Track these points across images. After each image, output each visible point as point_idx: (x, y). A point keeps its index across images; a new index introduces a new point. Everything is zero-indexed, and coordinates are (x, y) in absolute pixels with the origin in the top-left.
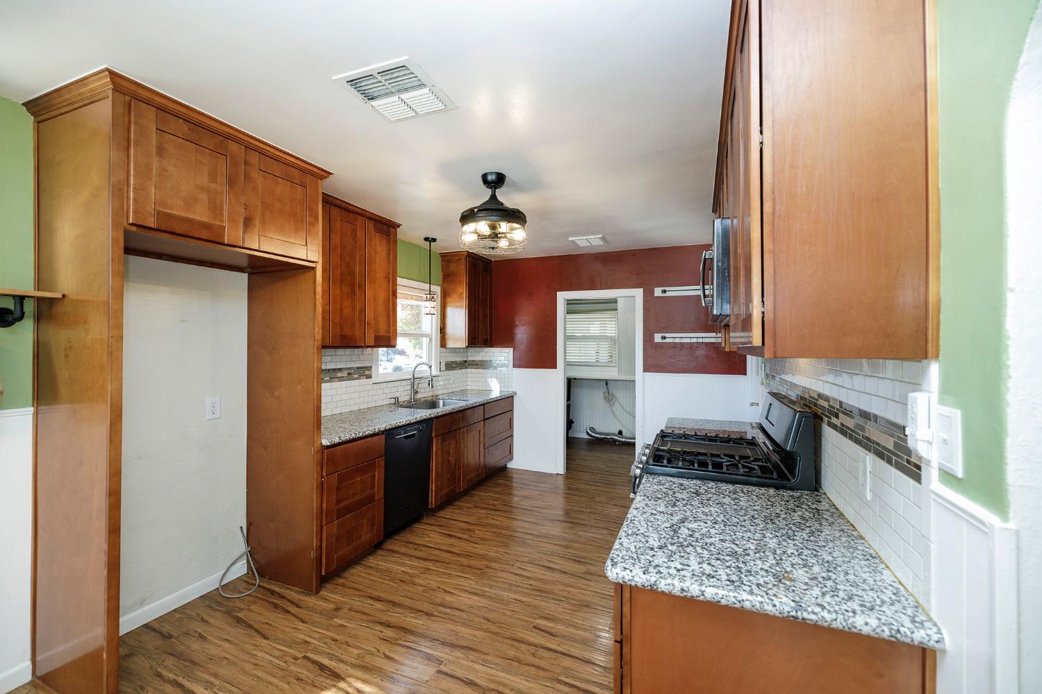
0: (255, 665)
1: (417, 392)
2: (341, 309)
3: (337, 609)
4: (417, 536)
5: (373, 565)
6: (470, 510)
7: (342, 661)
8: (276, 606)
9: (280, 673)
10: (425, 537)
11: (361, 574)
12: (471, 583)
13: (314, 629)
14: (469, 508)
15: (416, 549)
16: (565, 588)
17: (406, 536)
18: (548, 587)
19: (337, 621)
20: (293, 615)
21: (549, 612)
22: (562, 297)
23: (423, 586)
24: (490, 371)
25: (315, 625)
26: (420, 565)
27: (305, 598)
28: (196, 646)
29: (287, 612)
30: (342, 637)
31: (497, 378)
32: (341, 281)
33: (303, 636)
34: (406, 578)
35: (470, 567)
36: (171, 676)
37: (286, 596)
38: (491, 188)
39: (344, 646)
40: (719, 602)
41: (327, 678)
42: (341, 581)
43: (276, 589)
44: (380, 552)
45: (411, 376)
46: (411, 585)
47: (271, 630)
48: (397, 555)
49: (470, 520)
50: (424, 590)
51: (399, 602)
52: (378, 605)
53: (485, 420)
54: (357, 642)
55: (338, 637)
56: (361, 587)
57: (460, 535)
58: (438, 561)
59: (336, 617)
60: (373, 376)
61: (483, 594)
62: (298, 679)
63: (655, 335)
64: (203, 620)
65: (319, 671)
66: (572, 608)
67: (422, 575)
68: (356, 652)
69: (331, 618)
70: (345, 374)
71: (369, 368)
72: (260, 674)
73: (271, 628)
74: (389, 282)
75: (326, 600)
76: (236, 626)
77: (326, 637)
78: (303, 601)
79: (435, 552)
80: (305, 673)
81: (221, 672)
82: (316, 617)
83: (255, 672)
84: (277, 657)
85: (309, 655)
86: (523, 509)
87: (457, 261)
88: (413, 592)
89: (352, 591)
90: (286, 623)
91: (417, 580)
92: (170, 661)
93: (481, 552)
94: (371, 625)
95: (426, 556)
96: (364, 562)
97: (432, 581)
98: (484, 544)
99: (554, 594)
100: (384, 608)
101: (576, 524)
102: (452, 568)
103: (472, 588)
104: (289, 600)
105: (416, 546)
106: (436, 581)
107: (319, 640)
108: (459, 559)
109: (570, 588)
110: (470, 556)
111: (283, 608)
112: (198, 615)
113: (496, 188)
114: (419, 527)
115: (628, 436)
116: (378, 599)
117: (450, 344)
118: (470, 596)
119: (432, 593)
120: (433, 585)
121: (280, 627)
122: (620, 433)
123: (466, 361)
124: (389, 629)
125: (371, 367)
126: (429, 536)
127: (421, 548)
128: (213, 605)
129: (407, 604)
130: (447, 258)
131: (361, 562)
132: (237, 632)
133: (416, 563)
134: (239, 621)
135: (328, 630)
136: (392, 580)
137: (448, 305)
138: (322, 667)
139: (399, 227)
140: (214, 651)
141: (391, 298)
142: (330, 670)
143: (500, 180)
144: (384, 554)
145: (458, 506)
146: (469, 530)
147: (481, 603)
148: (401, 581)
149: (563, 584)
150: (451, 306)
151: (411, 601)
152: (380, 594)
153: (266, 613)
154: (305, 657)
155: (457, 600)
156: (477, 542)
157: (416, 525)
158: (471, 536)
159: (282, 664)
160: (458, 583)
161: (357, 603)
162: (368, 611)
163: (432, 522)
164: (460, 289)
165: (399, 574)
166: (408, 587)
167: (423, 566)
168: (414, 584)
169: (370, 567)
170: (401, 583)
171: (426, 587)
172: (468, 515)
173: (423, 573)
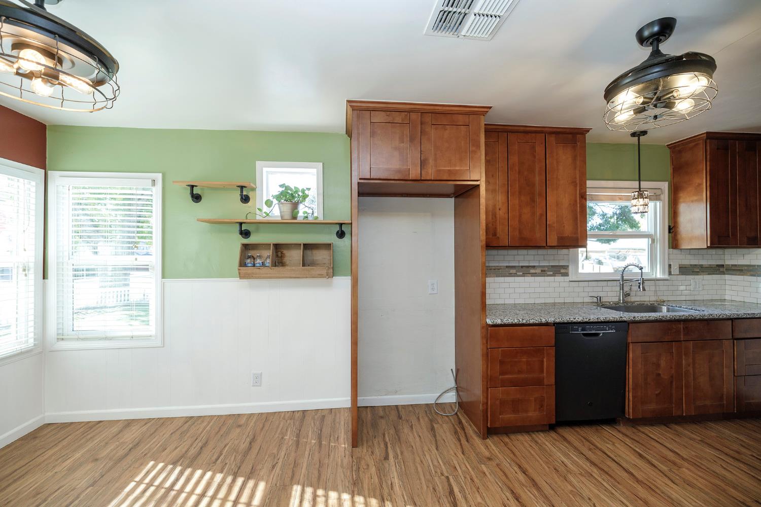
0: (422, 462)
1: (627, 295)
2: (520, 216)
3: (490, 459)
4: (600, 437)
5: (539, 441)
6: (692, 442)
7: (466, 499)
8: (456, 432)
9: (428, 477)
10: (609, 444)
11: (525, 444)
13: (466, 462)
14: (692, 439)
15: (590, 450)
17: (589, 432)
19: (484, 468)
20: (461, 444)
23: (575, 488)
25: (468, 460)
26: (584, 466)
27: (475, 438)
28: (406, 430)
29: (459, 440)
30: (478, 481)
32: (520, 193)
33: (456, 462)
34: (562, 469)
36: (387, 440)
37: (466, 429)
38: (651, 44)
39: (474, 489)
41: (449, 502)
42: (506, 440)
43: (464, 421)
44: (553, 434)
46: (562, 479)
47: (443, 446)
48: (567, 445)
49: (684, 453)
50: (572, 491)
51: (540, 486)
52: (521, 477)
53: (735, 339)
54: (486, 493)
55: (475, 480)
56: (517, 453)
57: (656, 462)
58: (607, 473)
59: (485, 464)
60: (570, 274)
62: (434, 489)
64: (418, 418)
65: (448, 493)
67: (580, 476)
68: (479, 500)
69: (481, 462)
70: (538, 271)
71: (566, 267)
72: (420, 469)
73: (444, 445)
74: (576, 186)
75: (487, 447)
76: (429, 432)
77: (469, 473)
78: (473, 439)
79: (610, 463)
80: (440, 488)
81: (406, 453)
82: (473, 455)
83: (418, 466)
84: (434, 465)
85: (451, 478)
87: (692, 148)
88: (560, 487)
89: (508, 452)
90: (453, 446)
91: (572, 478)
92: (392, 431)
94: (505, 488)
95: (597, 461)
96: (534, 436)
98: (685, 489)
100: (523, 481)
102: (619, 489)
104: (465, 433)
105: (592, 446)
106: (591, 491)
107: (463, 472)
108: (636, 485)
110: (656, 492)
111: (459, 436)
112: (419, 414)
114: (607, 430)
116: (524, 472)
117: (686, 244)
119: (578, 499)
120: (586, 493)
121: (449, 447)
124: (516, 501)
125: (568, 266)
126: (614, 444)
127: (597, 451)
128: (428, 412)
129: (545, 492)
130: (677, 149)
131: (531, 433)
132: (427, 435)
133: (582, 462)
134: (433, 429)
135: (473, 469)
136: (547, 463)
137: (681, 200)
138: (451, 492)
139: (588, 131)
140: (411, 439)
141: (578, 201)
142: (455, 498)
143: (666, 26)
144: (556, 437)
146: (674, 463)
148: (556, 469)
150: (684, 202)
151: (552, 492)
152: (528, 468)
153: (448, 434)
154: (447, 478)
156: (676, 481)
158: (670, 470)
159: (433, 472)
161: (506, 464)
162: (510, 476)
163: (628, 433)
164: (697, 181)
165: (559, 461)
166: (559, 478)
167: (587, 469)
168: (566, 480)
169: (536, 442)
170: (554, 471)
171: (576, 489)
172: (684, 446)
173: (582, 476)
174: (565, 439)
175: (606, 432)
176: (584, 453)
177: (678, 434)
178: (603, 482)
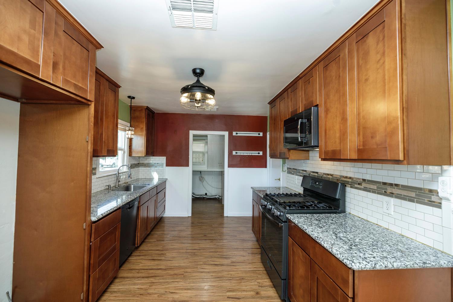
1: (119, 181)
4: (134, 264)
5: (115, 290)
6: (156, 243)
10: (139, 264)
12: (182, 284)
14: (155, 242)
15: (138, 273)
16: (228, 273)
17: (126, 266)
18: (220, 275)
21: (229, 287)
22: (192, 133)
24: (153, 168)
31: (156, 172)
34: (142, 292)
35: (176, 274)
38: (197, 76)
40: (399, 268)
44: (117, 280)
45: (117, 172)
46: (148, 295)
48: (128, 279)
49: (159, 248)
53: (157, 194)
57: (159, 258)
60: (97, 173)
61: (192, 288)
63: (233, 151)
66: (237, 282)
67: (151, 287)
71: (96, 169)
74: (114, 118)
86: (183, 237)
87: (140, 111)
91: (150, 291)
93: (177, 265)
95: (147, 275)
97: (160, 289)
98: (176, 260)
99: (226, 277)
101: (212, 239)
102: (166, 278)
103: (184, 286)
105: (137, 271)
106: (162, 288)
108: (167, 271)
109: (230, 272)
113: (200, 76)
114: (132, 259)
115: (209, 195)
117: (134, 155)
118: (186, 291)
119: (164, 296)
120: (162, 291)
122: (206, 194)
123: (139, 164)
126: (141, 263)
127: (141, 271)
133: (144, 281)
136: (134, 296)
139: (120, 88)
141: (115, 128)
143: (202, 72)
144: (120, 281)
145: (148, 242)
146: (162, 254)
147: (193, 293)
148: (141, 295)
149: (226, 271)
155: (180, 296)
156: (171, 260)
157: (130, 258)
158: (165, 257)
160: (174, 285)
163: (138, 254)
164: (141, 126)
165: (136, 290)
166: (147, 297)
167: (148, 281)
168: (151, 294)
169: (114, 292)
170: (141, 296)
171: (158, 293)
172: (156, 246)
173: (151, 286)
174: (124, 278)
175: (133, 260)
176: (139, 276)
177: (150, 242)
178: (159, 281)
